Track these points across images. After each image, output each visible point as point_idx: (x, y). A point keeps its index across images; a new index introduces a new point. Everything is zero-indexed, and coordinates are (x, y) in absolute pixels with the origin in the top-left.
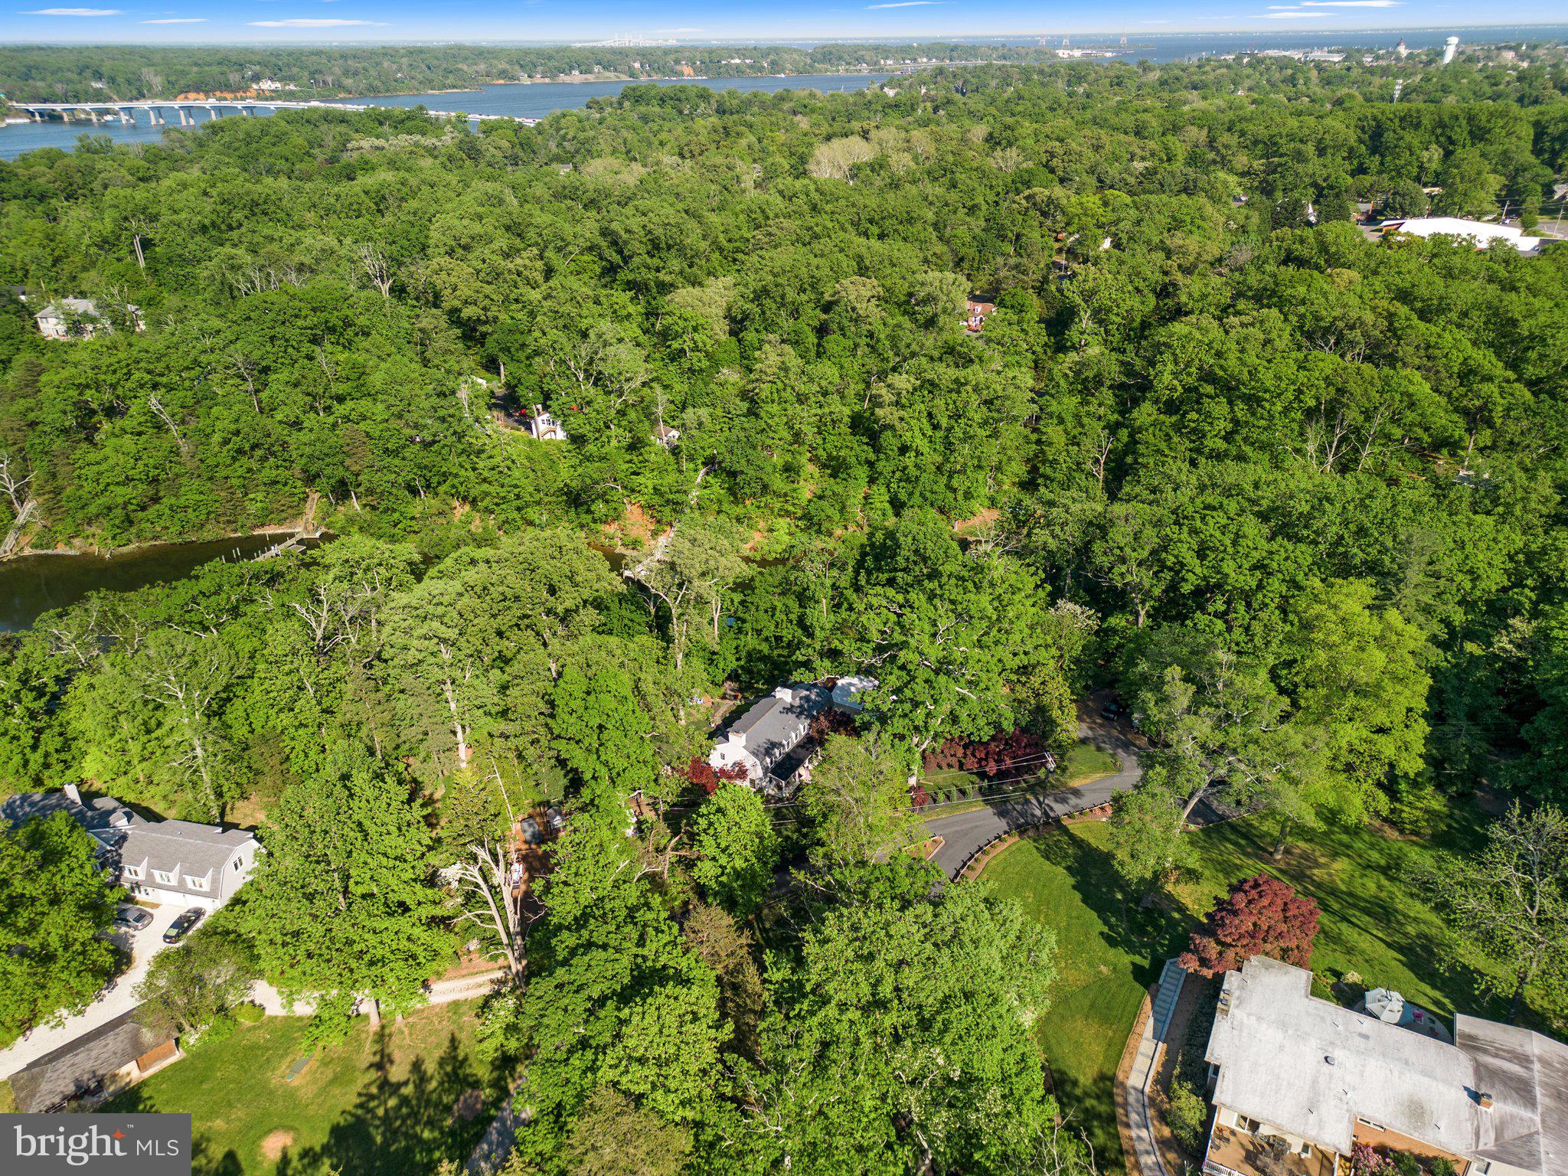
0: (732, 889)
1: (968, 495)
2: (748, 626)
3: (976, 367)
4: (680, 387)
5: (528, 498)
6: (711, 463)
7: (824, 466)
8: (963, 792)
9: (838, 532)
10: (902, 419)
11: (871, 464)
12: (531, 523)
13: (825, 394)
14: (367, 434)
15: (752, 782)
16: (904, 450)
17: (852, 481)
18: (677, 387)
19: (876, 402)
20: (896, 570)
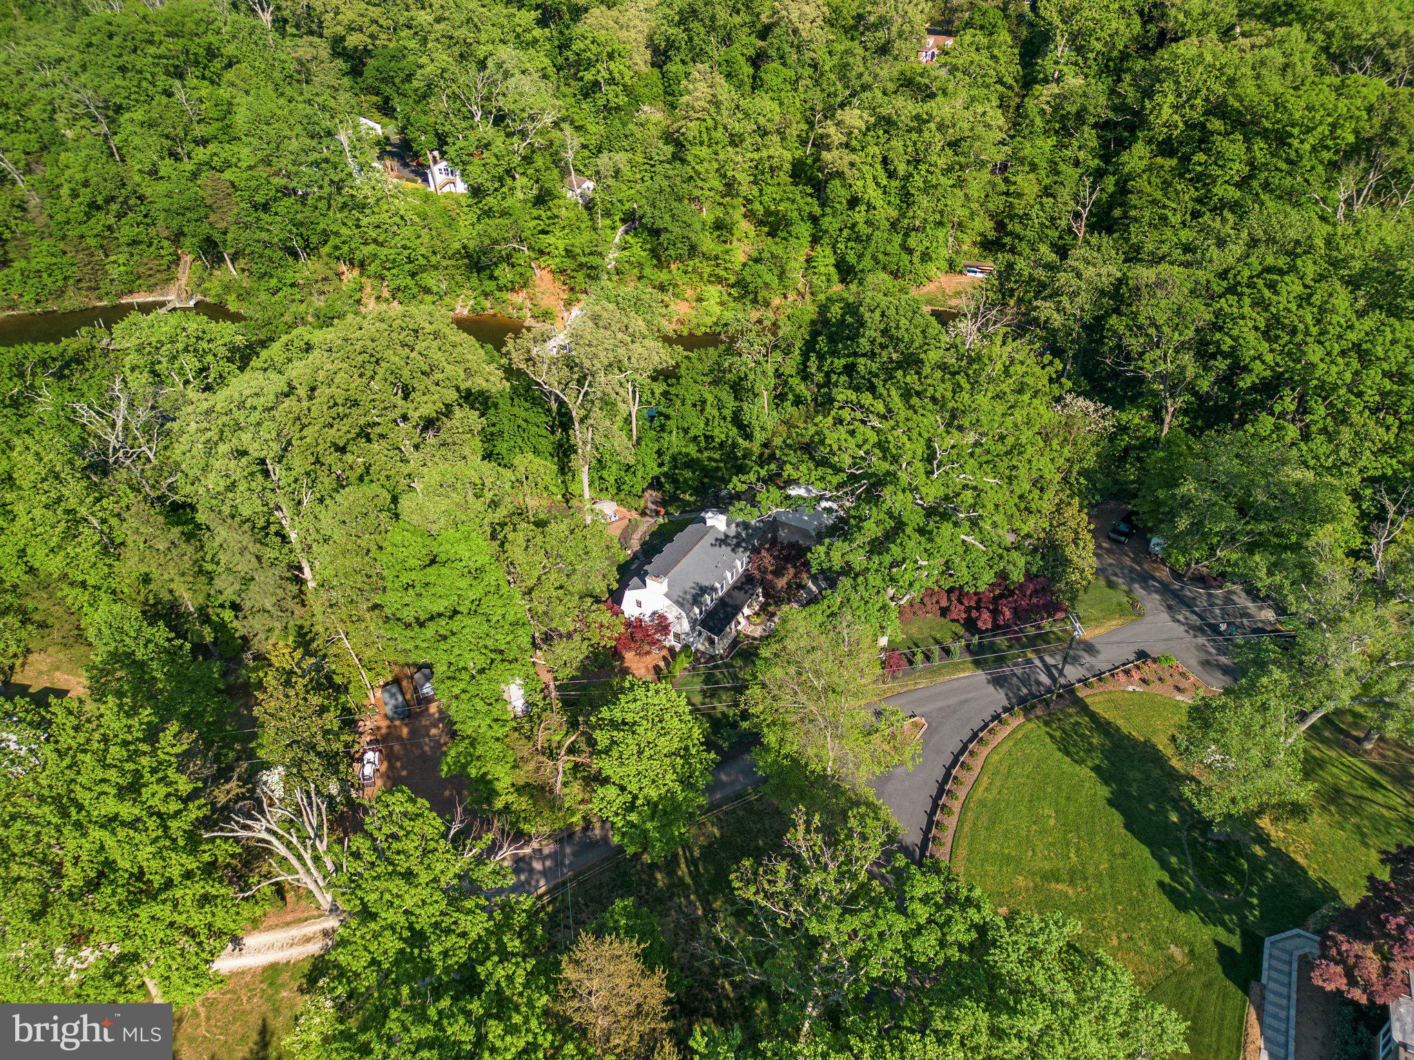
0: (646, 831)
1: (926, 257)
2: (671, 424)
3: (940, 99)
4: (596, 129)
5: (422, 261)
6: (630, 219)
7: (761, 223)
8: (947, 651)
9: (776, 301)
10: (852, 165)
11: (814, 220)
12: (428, 291)
13: (764, 133)
14: (232, 184)
15: (677, 636)
16: (853, 202)
17: (793, 240)
18: (591, 128)
19: (821, 144)
20: (855, 354)
